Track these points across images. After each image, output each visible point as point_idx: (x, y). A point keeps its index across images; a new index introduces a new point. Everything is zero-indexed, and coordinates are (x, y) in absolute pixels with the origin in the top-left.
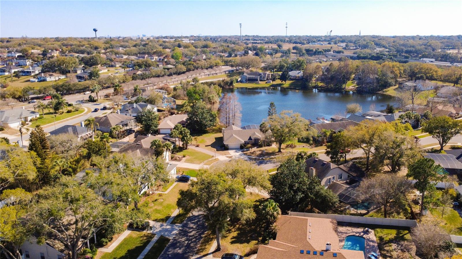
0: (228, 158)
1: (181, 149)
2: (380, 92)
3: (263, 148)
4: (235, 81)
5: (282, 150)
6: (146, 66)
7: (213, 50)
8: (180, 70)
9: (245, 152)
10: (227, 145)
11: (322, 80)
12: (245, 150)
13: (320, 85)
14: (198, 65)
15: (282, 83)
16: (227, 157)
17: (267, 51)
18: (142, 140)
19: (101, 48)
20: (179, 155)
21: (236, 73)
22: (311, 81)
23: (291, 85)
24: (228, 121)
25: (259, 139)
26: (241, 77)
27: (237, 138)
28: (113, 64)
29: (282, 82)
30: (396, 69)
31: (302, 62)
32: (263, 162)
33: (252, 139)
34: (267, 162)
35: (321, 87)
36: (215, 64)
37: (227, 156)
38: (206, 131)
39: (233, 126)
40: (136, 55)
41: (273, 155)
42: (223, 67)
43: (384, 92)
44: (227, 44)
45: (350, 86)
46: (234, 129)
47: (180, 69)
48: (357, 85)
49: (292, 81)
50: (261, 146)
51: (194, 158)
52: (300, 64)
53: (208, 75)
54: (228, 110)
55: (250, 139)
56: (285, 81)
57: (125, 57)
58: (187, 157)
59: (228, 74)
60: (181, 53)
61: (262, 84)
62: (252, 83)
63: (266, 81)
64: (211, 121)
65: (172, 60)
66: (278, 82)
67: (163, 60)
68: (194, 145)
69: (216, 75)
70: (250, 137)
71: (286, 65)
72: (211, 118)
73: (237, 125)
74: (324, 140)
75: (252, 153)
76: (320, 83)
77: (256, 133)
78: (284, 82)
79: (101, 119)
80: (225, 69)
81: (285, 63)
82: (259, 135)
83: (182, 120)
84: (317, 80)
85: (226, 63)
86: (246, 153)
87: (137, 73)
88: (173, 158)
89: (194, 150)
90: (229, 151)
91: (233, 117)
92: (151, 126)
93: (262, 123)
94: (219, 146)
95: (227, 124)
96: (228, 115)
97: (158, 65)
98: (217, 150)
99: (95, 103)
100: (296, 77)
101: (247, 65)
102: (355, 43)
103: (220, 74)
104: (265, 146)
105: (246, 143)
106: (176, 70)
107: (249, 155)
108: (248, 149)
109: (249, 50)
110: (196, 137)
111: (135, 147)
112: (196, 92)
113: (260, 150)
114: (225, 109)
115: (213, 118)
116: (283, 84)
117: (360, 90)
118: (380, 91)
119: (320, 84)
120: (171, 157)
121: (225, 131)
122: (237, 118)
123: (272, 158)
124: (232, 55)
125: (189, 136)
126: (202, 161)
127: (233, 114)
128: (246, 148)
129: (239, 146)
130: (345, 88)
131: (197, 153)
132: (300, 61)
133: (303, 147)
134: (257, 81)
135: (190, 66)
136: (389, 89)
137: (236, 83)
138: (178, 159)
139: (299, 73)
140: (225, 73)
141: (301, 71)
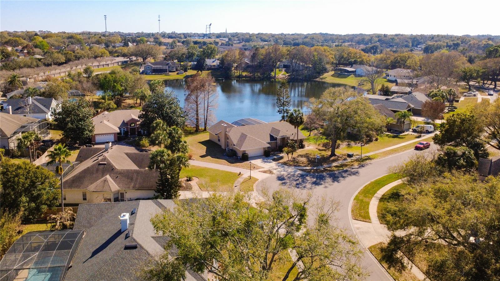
11: (244, 69)
16: (264, 172)
17: (149, 43)
22: (231, 71)
26: (144, 67)
29: (197, 72)
30: (328, 53)
31: (213, 50)
33: (278, 139)
36: (101, 54)
43: (321, 79)
47: (57, 59)
48: (287, 73)
49: (208, 72)
52: (211, 51)
55: (272, 138)
56: (202, 71)
58: (196, 180)
59: (121, 65)
61: (174, 76)
63: (177, 72)
66: (192, 72)
67: (21, 51)
69: (107, 66)
70: (271, 136)
76: (242, 72)
78: (200, 72)
80: (117, 60)
90: (252, 162)
91: (206, 110)
94: (224, 155)
98: (230, 162)
100: (211, 66)
103: (112, 65)
104: (298, 148)
106: (52, 60)
111: (98, 170)
116: (200, 75)
117: (293, 78)
118: (317, 78)
119: (243, 74)
127: (206, 105)
130: (275, 77)
134: (166, 72)
135: (70, 55)
136: (324, 76)
138: (184, 185)
139: (213, 62)
140: (118, 64)
141: (215, 60)
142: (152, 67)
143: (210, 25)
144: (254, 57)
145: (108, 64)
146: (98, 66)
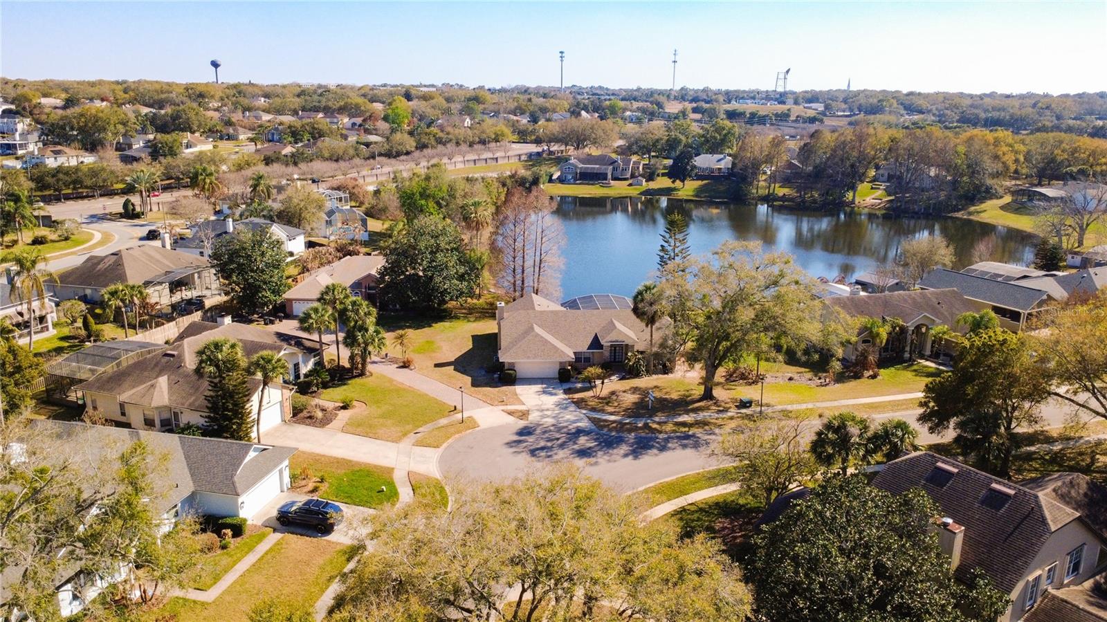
0: (511, 419)
1: (339, 376)
2: (959, 215)
3: (644, 382)
4: (544, 178)
5: (717, 392)
6: (312, 134)
7: (492, 107)
8: (399, 148)
9: (577, 396)
10: (512, 367)
11: (786, 181)
12: (579, 385)
13: (781, 194)
14: (450, 136)
15: (672, 186)
16: (511, 413)
17: (628, 113)
18: (186, 340)
19: (212, 97)
20: (327, 399)
21: (548, 160)
22: (755, 183)
23: (699, 192)
24: (519, 283)
25: (627, 347)
26: (561, 169)
27: (546, 342)
28: (231, 131)
29: (673, 182)
30: (1005, 149)
31: (729, 133)
32: (651, 439)
33: (601, 347)
34: (667, 440)
35: (783, 198)
36: (493, 137)
37: (510, 408)
38: (445, 310)
39: (534, 295)
40: (295, 113)
41: (687, 412)
42: (514, 146)
43: (970, 214)
44: (529, 97)
45: (868, 196)
46: (537, 308)
47: (399, 145)
48: (889, 195)
49: (699, 183)
50: (633, 373)
51: (383, 416)
52: (722, 137)
53: (473, 163)
54: (519, 245)
55: (596, 343)
56: (683, 181)
57: (266, 117)
58: (358, 410)
59: (526, 161)
60: (410, 111)
61: (618, 189)
62: (592, 184)
63: (630, 181)
64: (461, 278)
65: (383, 126)
66: (663, 182)
67: (360, 125)
68: (393, 361)
69: (494, 163)
70: (596, 338)
71: (683, 138)
72: (462, 270)
73: (547, 296)
74: (866, 358)
75: (607, 400)
76: (780, 187)
77: (619, 325)
78: (678, 184)
79: (98, 263)
80: (521, 149)
81: (682, 134)
82: (631, 332)
83: (367, 273)
84: (773, 179)
85: (523, 136)
86: (583, 400)
87: (284, 152)
88: (301, 411)
89: (391, 381)
90: (519, 389)
91: (537, 269)
92: (258, 289)
93: (641, 288)
94: (482, 368)
95: (515, 291)
96: (519, 261)
97: (345, 137)
98: (475, 384)
99: (136, 221)
100: (712, 171)
101: (579, 140)
102: (845, 101)
103: (506, 161)
104: (649, 372)
105: (581, 361)
106: (388, 147)
107: (593, 409)
108: (589, 384)
109: (583, 109)
110: (400, 332)
111: (156, 365)
112: (429, 196)
113: (635, 390)
114: (511, 242)
115: (471, 268)
116: (678, 190)
117: (897, 207)
118: (959, 210)
119: (781, 191)
120: (294, 408)
121: (506, 315)
122: (549, 272)
123: (684, 424)
124: (539, 120)
125: (372, 329)
126: (409, 427)
127: (538, 259)
128: (583, 381)
129: (553, 371)
130: (853, 202)
131: (399, 390)
132: (724, 129)
133: (791, 379)
134: (606, 179)
135: (427, 137)
136: (983, 206)
137: (547, 184)
138: (319, 414)
139: (720, 160)
140: (520, 159)
141: (725, 157)
142: (576, 167)
143: (788, 72)
144: (806, 152)
145: (497, 159)
146: (475, 161)
